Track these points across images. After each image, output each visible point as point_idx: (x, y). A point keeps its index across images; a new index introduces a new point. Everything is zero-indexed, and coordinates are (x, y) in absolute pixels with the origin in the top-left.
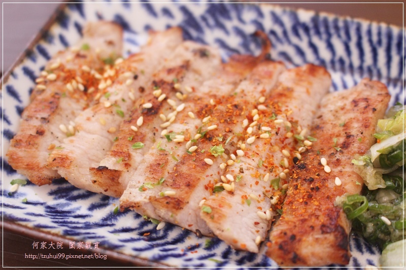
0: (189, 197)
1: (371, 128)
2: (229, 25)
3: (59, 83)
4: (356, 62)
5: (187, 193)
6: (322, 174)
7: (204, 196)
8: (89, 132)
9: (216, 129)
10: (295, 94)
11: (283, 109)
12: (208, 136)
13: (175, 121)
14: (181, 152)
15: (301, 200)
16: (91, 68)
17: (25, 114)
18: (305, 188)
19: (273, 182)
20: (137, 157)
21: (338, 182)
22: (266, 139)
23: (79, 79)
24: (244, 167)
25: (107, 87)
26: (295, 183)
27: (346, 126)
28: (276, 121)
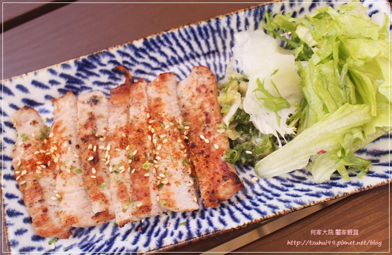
0: (150, 201)
1: (216, 104)
2: (96, 71)
3: (31, 173)
4: (182, 55)
5: (148, 200)
6: (206, 145)
7: (156, 194)
8: (70, 192)
9: (138, 152)
10: (163, 101)
11: (163, 115)
12: (136, 159)
13: (111, 158)
14: (128, 176)
15: (204, 166)
16: (38, 150)
17: (27, 203)
18: (201, 158)
19: (183, 163)
20: (107, 193)
21: (216, 146)
22: (167, 143)
23: (39, 163)
24: (166, 165)
25: (59, 159)
26: (195, 158)
27: (201, 107)
28: (165, 128)
